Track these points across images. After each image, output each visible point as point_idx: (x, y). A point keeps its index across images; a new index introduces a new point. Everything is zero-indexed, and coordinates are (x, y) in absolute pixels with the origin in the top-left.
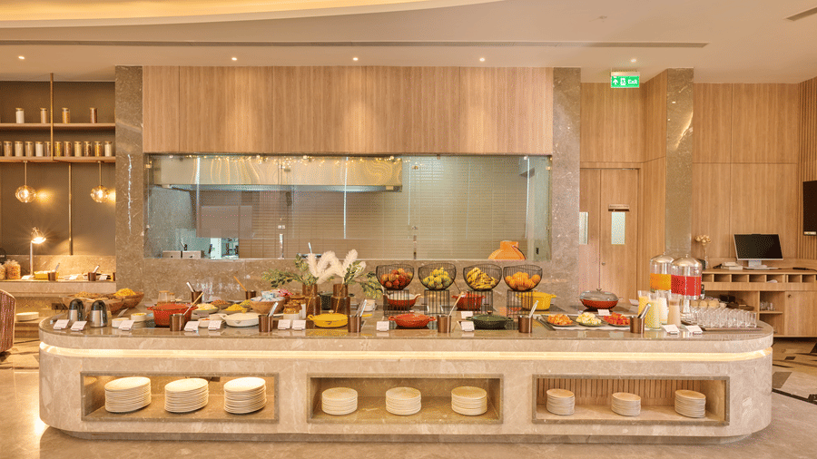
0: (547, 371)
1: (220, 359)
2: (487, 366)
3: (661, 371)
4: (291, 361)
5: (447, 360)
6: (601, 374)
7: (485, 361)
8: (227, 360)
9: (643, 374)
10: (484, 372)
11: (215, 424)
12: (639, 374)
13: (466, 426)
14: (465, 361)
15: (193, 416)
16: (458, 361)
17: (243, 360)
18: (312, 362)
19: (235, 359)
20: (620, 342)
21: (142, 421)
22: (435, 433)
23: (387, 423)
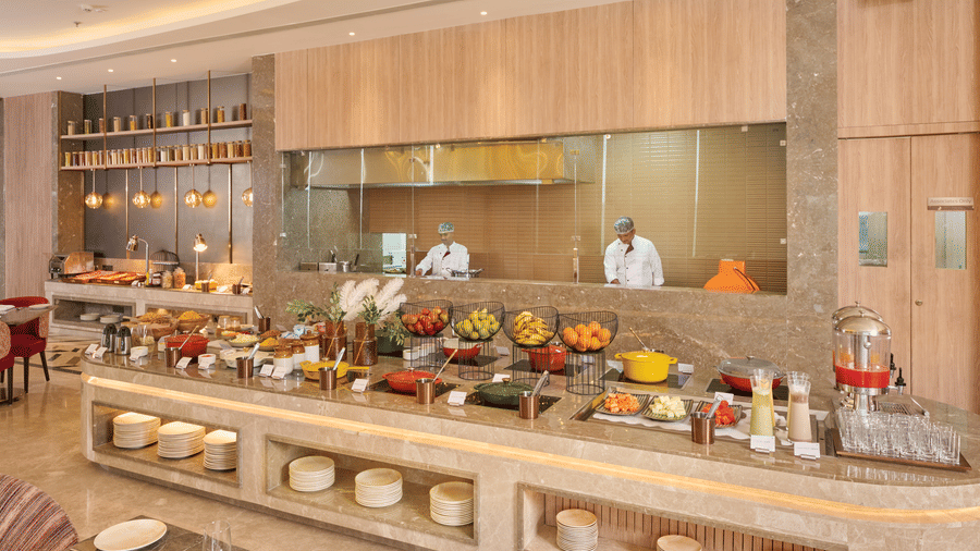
0: (538, 481)
1: (193, 404)
2: (459, 459)
3: (720, 514)
4: (252, 417)
5: (411, 443)
6: (619, 499)
7: (456, 451)
8: (199, 406)
9: (687, 513)
10: (456, 467)
11: (189, 477)
12: (681, 512)
13: (435, 538)
14: (433, 447)
15: (173, 465)
16: (424, 445)
17: (212, 408)
18: (271, 421)
19: (205, 406)
20: (649, 453)
21: (133, 460)
22: (397, 539)
23: (344, 512)
